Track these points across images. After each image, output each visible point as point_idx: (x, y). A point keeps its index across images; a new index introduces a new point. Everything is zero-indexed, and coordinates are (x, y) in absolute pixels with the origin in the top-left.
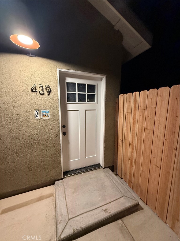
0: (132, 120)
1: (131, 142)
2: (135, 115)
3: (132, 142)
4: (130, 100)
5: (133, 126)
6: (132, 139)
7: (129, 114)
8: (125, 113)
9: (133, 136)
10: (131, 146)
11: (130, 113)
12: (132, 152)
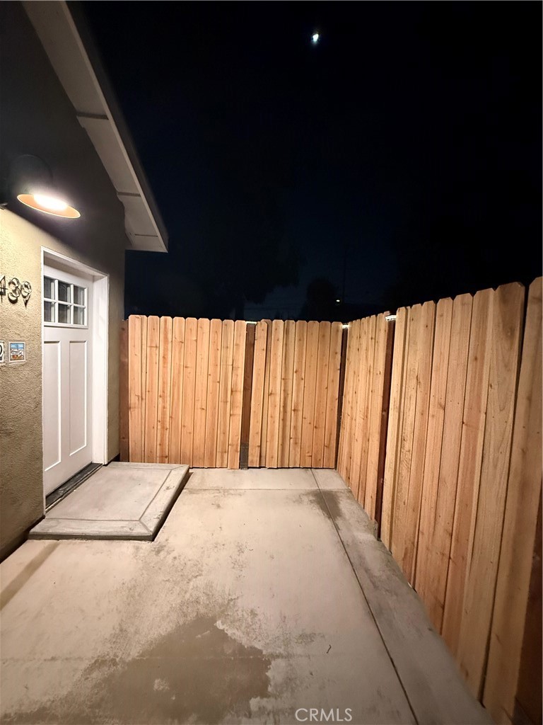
0: (161, 358)
1: (160, 393)
2: (166, 350)
3: (164, 392)
4: (155, 328)
5: (164, 367)
6: (164, 387)
7: (155, 349)
8: (144, 347)
9: (164, 383)
10: (160, 400)
11: (157, 347)
12: (164, 408)
